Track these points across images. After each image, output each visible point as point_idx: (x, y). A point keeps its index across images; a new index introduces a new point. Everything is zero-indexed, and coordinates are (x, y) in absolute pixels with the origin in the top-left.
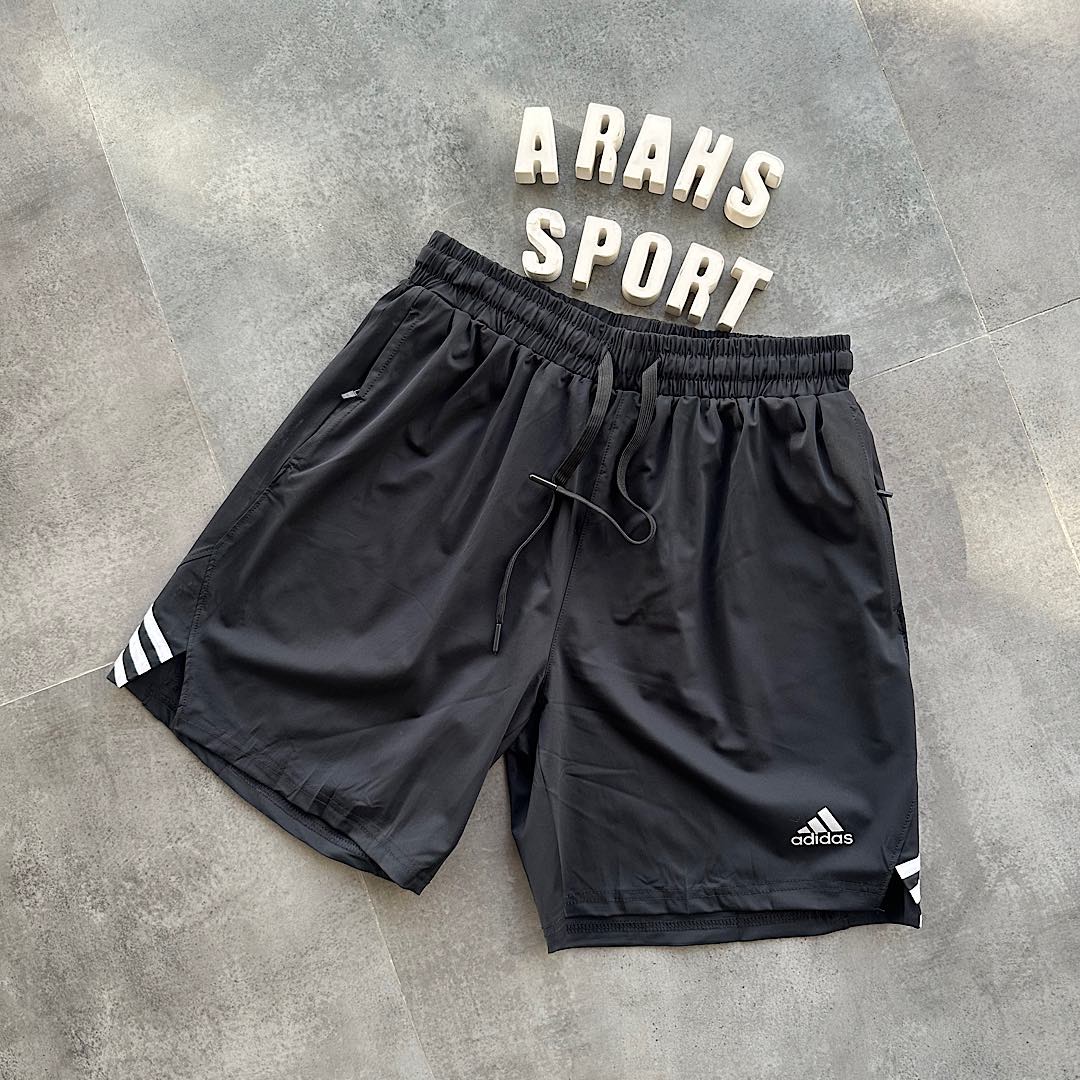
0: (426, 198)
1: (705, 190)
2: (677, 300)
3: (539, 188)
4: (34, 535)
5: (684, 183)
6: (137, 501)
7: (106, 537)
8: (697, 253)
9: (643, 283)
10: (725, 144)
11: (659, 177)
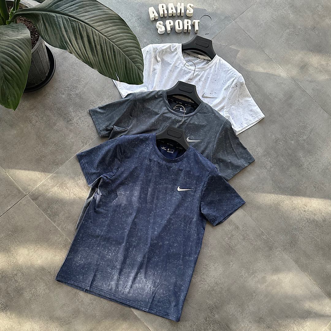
0: (137, 28)
1: (183, 11)
2: (186, 28)
3: (155, 20)
4: (91, 105)
5: (179, 11)
6: (107, 93)
7: (105, 101)
8: (186, 21)
9: (179, 27)
10: (183, 4)
11: (175, 11)
